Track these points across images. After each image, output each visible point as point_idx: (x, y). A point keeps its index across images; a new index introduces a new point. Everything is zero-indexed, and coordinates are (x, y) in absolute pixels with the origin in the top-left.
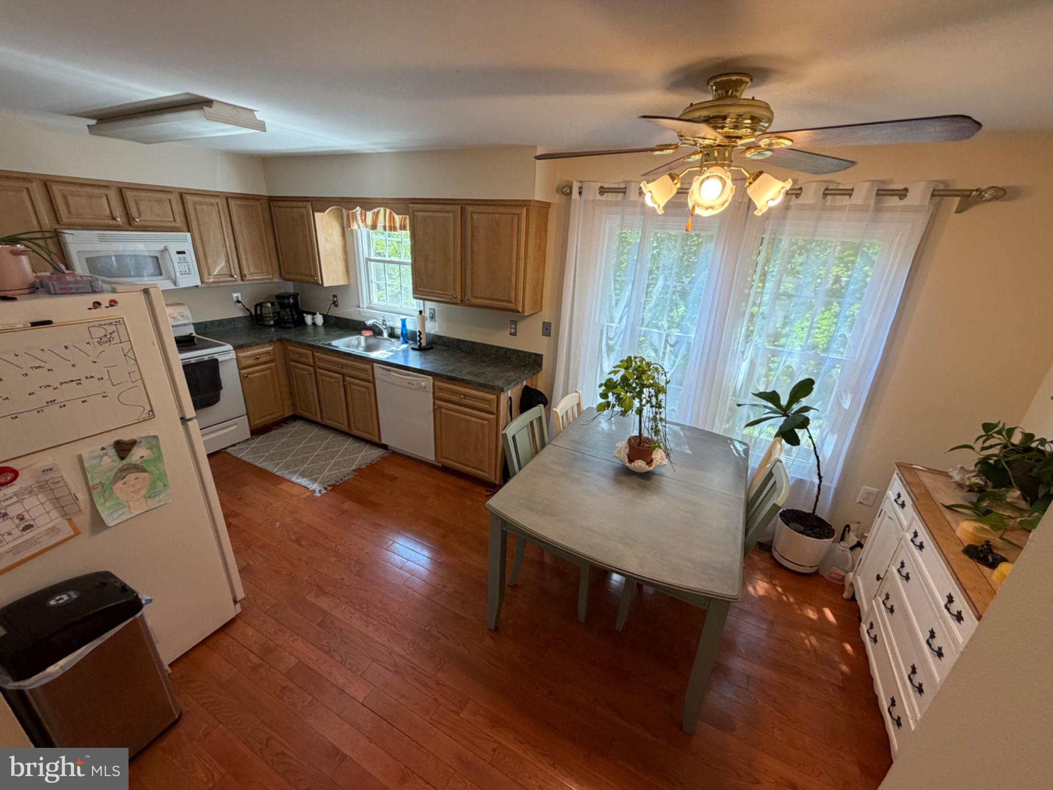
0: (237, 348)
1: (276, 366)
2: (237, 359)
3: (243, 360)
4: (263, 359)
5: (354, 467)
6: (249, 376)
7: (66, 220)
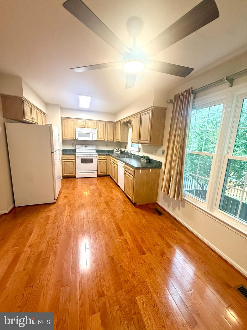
0: (98, 155)
1: (107, 161)
3: (99, 158)
4: (104, 158)
6: (100, 162)
7: (77, 126)
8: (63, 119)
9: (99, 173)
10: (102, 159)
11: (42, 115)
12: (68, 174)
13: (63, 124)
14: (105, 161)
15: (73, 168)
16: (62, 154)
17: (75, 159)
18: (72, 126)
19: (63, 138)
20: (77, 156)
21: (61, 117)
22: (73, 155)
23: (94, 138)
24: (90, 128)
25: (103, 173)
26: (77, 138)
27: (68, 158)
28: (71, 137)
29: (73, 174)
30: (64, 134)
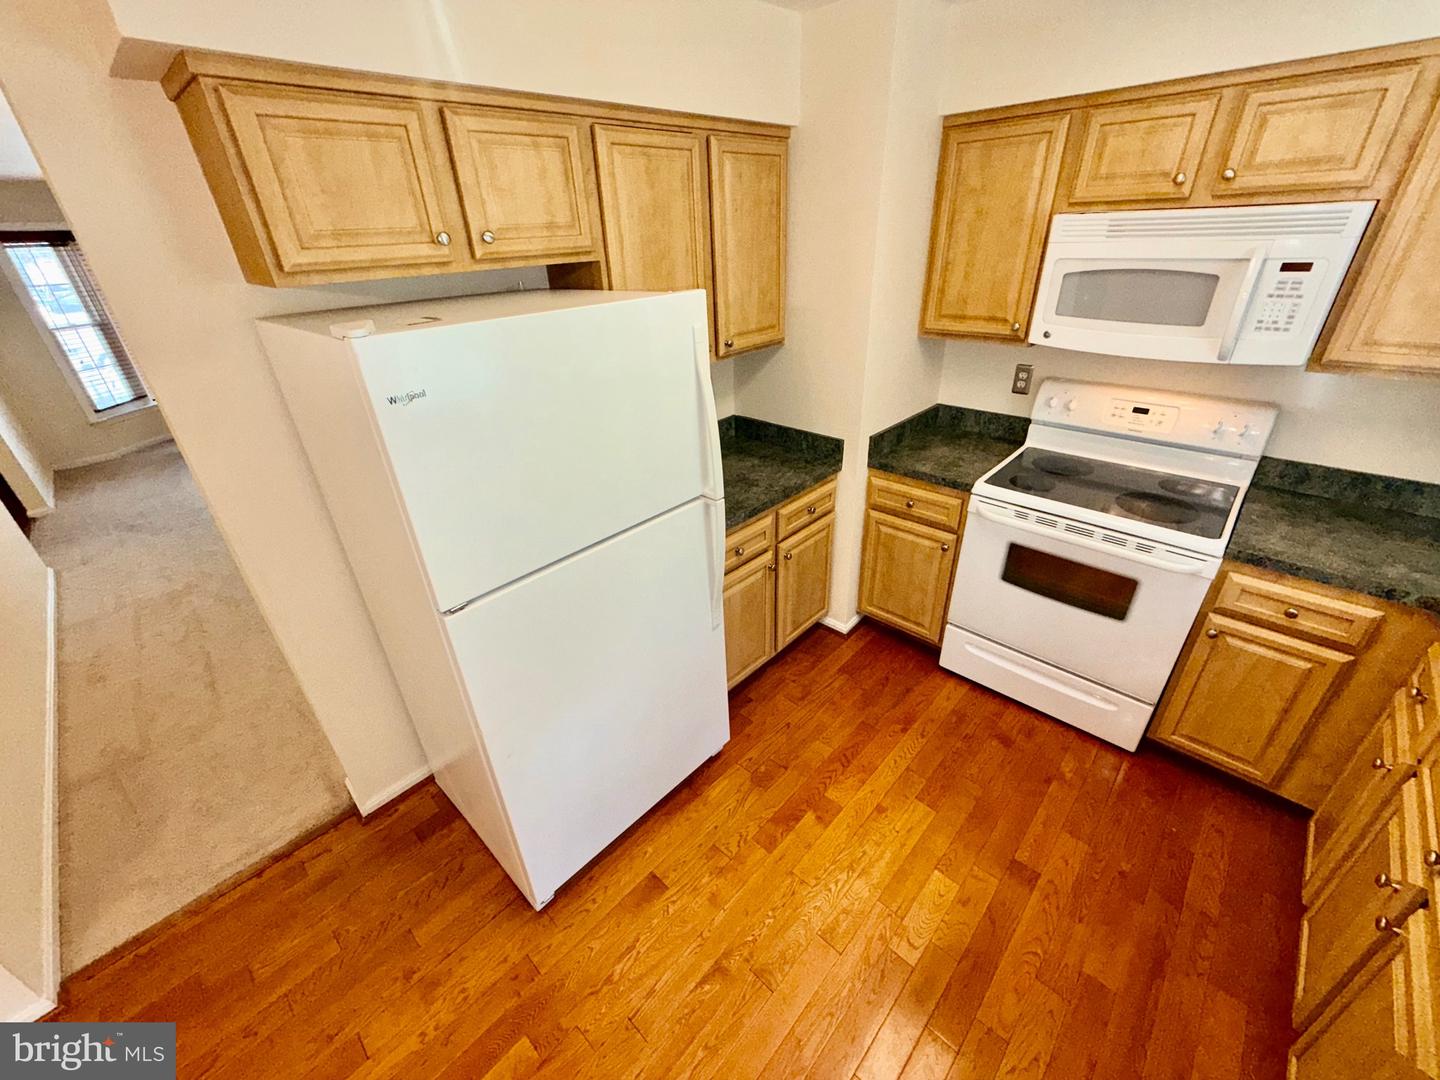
2: (1218, 583)
6: (1229, 639)
7: (1080, 194)
8: (954, 136)
9: (1173, 734)
10: (1282, 620)
11: (696, 150)
12: (889, 616)
13: (948, 194)
14: (1322, 663)
15: (930, 588)
16: (870, 465)
17: (958, 532)
18: (1022, 200)
19: (931, 324)
20: (977, 510)
21: (946, 118)
22: (947, 490)
23: (1267, 329)
24: (1252, 195)
25: (1229, 755)
26: (1046, 335)
27: (909, 506)
28: (992, 319)
29: (926, 632)
30: (942, 291)
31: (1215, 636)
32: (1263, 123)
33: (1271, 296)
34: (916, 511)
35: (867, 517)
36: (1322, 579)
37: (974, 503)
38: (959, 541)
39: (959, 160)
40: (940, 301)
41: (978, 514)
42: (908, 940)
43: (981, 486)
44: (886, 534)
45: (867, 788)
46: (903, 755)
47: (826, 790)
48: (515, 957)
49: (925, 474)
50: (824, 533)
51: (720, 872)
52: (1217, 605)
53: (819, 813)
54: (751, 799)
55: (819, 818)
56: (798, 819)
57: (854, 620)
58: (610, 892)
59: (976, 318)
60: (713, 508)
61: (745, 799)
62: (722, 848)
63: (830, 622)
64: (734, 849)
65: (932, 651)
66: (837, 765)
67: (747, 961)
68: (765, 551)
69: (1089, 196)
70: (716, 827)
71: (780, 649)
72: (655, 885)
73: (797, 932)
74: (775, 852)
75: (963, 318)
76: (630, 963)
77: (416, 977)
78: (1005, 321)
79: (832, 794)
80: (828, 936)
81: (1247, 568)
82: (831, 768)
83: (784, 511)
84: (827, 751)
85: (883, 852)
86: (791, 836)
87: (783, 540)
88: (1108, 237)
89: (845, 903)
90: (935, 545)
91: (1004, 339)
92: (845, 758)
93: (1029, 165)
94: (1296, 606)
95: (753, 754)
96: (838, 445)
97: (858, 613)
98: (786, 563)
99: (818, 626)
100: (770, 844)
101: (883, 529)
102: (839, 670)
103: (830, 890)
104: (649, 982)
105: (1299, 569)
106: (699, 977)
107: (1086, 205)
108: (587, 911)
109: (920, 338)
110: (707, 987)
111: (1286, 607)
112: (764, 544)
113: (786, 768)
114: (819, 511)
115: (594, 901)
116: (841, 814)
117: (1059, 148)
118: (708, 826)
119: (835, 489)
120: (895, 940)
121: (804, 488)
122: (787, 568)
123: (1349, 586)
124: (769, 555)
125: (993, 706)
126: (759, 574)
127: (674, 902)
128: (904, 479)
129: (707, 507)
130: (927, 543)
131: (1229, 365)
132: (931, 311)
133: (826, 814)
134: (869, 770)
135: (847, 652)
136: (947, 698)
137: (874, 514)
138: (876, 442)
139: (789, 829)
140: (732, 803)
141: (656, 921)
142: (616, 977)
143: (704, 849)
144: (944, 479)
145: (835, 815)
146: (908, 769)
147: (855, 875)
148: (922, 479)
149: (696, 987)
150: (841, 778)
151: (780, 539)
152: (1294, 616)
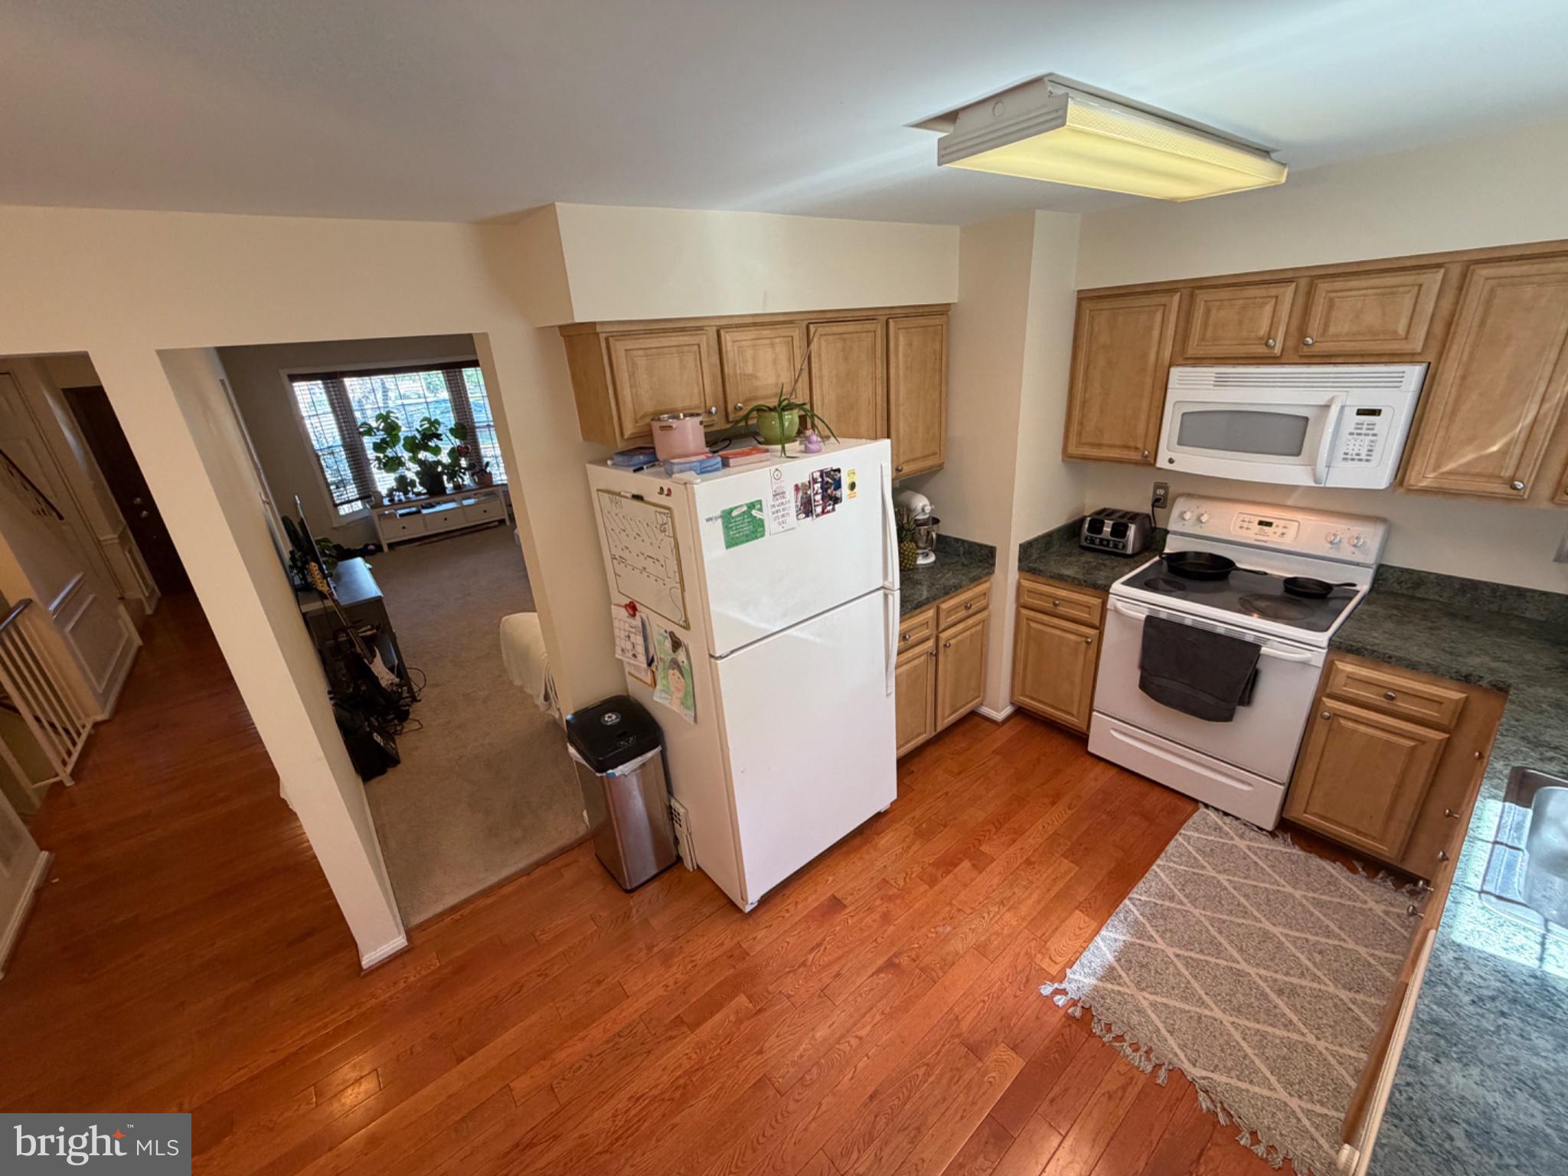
0: (1340, 649)
2: (1328, 670)
3: (1343, 680)
5: (1194, 1072)
6: (1342, 721)
7: (1191, 351)
8: (1087, 306)
9: (1305, 812)
10: (1384, 703)
11: (879, 333)
12: (1041, 706)
13: (1084, 347)
14: (1422, 741)
15: (1078, 679)
16: (1020, 569)
17: (1100, 628)
18: (1144, 356)
19: (1072, 450)
20: (1115, 607)
21: (1079, 292)
22: (1091, 591)
23: (1353, 460)
24: (1331, 356)
25: (1358, 832)
26: (1171, 461)
27: (1056, 605)
28: (1127, 447)
29: (1075, 721)
30: (1081, 424)
31: (1329, 718)
32: (1331, 305)
33: (1352, 434)
34: (1062, 610)
35: (1018, 614)
36: (1411, 666)
37: (1112, 601)
38: (1101, 634)
39: (1091, 322)
40: (1080, 434)
41: (1116, 611)
42: (1050, 958)
43: (1117, 587)
44: (1035, 629)
45: (1018, 845)
46: (1051, 823)
47: (980, 845)
48: (729, 944)
49: (1069, 577)
50: (979, 628)
51: (890, 899)
52: (1328, 691)
53: (974, 862)
54: (914, 848)
55: (974, 866)
56: (956, 866)
57: (1008, 710)
58: (800, 906)
59: (1111, 446)
60: (890, 597)
61: (909, 847)
62: (892, 882)
63: (986, 710)
64: (901, 883)
65: (1080, 738)
66: (991, 827)
67: (914, 960)
68: (927, 639)
69: (1201, 353)
70: (885, 866)
71: (939, 729)
72: (835, 904)
73: (957, 945)
74: (936, 888)
75: (1099, 446)
76: (818, 954)
77: (656, 950)
78: (1136, 449)
79: (985, 848)
80: (982, 949)
81: (1350, 657)
82: (986, 829)
83: (944, 606)
84: (981, 816)
85: (1031, 894)
86: (950, 876)
87: (944, 630)
88: (1215, 386)
89: (997, 928)
90: (1079, 639)
91: (1136, 463)
92: (998, 823)
93: (1149, 329)
94: (1393, 690)
95: (917, 813)
96: (991, 552)
97: (1012, 704)
98: (945, 651)
99: (973, 714)
100: (932, 882)
101: (1033, 625)
102: (994, 751)
103: (984, 918)
104: (836, 968)
105: (1390, 657)
106: (875, 967)
107: (1198, 361)
108: (783, 917)
109: (1063, 460)
110: (882, 975)
111: (1385, 691)
112: (926, 632)
113: (945, 826)
114: (974, 608)
115: (787, 911)
116: (994, 864)
117: (1173, 317)
118: (879, 865)
119: (989, 589)
120: (1039, 956)
121: (961, 587)
122: (946, 656)
123: (1434, 672)
124: (931, 643)
125: (1136, 787)
126: (922, 659)
127: (852, 916)
128: (1051, 582)
129: (886, 596)
130: (1073, 637)
131: (1324, 488)
132: (1073, 440)
133: (981, 863)
134: (1019, 832)
135: (1001, 737)
136: (1095, 780)
137: (1024, 611)
138: (1025, 549)
139: (948, 872)
140: (898, 849)
141: (838, 928)
142: (809, 963)
143: (875, 882)
144: (1085, 581)
145: (988, 865)
146: (1056, 834)
147: (1006, 908)
148: (1066, 581)
149: (873, 975)
150: (995, 837)
151: (940, 629)
152: (1392, 698)
